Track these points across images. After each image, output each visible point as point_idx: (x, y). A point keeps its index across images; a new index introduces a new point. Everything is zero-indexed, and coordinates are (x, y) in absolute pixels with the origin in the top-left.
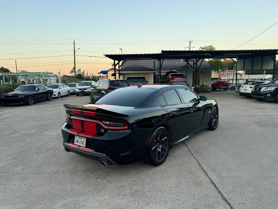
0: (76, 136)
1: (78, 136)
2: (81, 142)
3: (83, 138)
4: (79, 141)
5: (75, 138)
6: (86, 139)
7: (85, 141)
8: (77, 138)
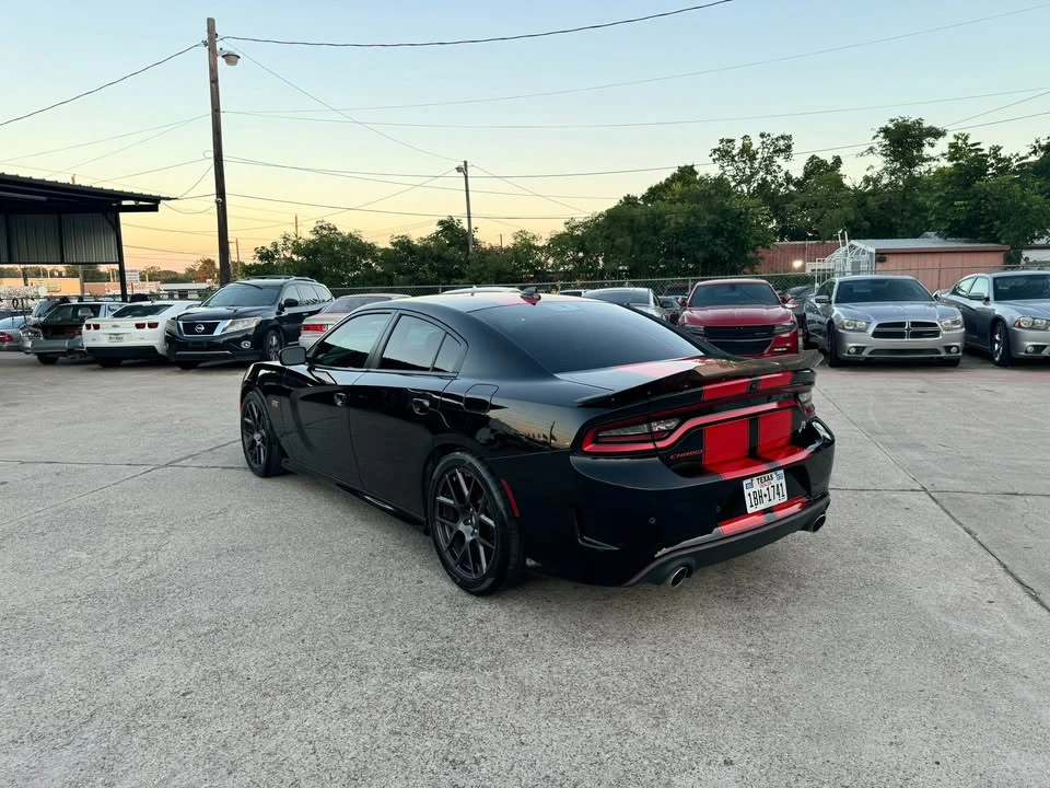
0: (749, 481)
1: (755, 479)
2: (771, 490)
3: (773, 474)
4: (764, 491)
5: (746, 492)
6: (782, 471)
7: (783, 481)
8: (751, 489)
